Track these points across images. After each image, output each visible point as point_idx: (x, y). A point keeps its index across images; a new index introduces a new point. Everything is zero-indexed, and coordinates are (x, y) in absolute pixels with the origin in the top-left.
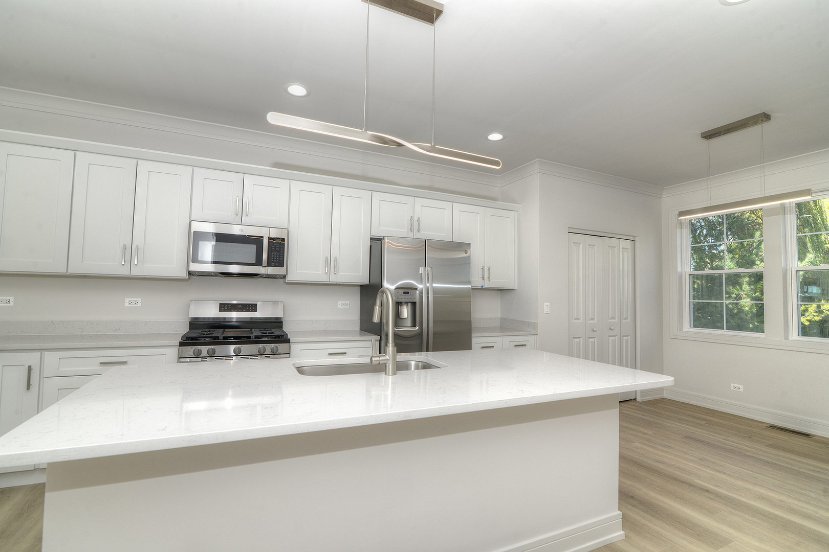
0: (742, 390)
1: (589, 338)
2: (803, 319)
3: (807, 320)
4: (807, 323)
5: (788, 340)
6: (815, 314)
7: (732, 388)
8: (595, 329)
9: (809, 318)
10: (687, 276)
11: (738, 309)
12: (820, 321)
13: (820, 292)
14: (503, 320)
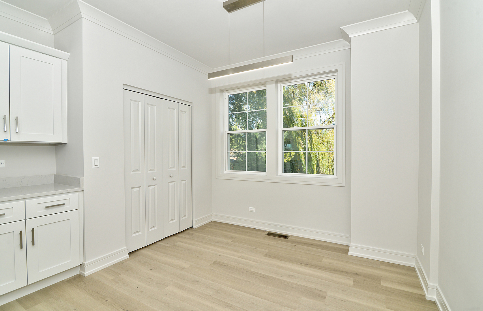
0: (254, 211)
1: (149, 186)
2: (285, 160)
3: (286, 160)
4: (286, 162)
5: (278, 176)
6: (289, 157)
7: (249, 210)
8: (155, 178)
9: (286, 159)
10: (227, 134)
11: (261, 156)
12: (291, 161)
13: (291, 146)
14: (56, 177)
